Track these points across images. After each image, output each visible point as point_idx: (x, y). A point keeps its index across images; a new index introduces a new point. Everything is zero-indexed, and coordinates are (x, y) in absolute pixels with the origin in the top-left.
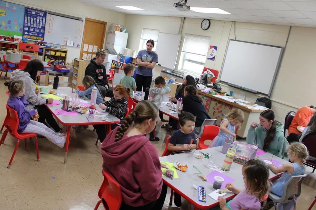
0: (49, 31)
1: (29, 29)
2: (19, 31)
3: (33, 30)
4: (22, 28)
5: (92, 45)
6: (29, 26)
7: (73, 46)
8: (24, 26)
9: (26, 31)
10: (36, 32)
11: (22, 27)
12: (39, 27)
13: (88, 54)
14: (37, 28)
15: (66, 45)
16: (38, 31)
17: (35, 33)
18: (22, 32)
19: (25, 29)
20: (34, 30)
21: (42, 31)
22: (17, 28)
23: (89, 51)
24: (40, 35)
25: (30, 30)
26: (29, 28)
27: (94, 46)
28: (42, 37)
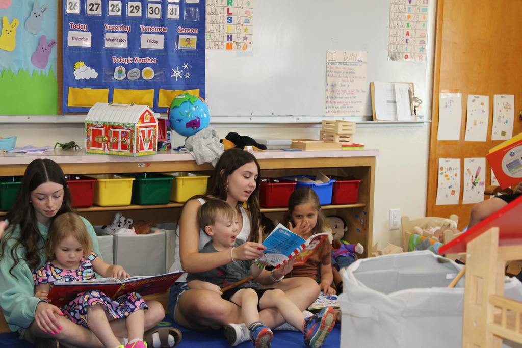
0: (231, 29)
1: (98, 39)
2: (32, 67)
3: (124, 45)
4: (51, 34)
5: (484, 93)
6: (99, 12)
7: (409, 118)
8: (64, 22)
9: (79, 54)
10: (144, 53)
11: (48, 27)
12: (164, 11)
13: (466, 160)
14: (150, 23)
15: (370, 118)
16: (160, 46)
17: (138, 60)
18: (50, 69)
19: (71, 43)
20: (134, 40)
21: (186, 41)
22: (18, 38)
23: (469, 138)
24: (177, 74)
25: (108, 45)
26: (96, 26)
27: (497, 98)
28: (189, 85)
